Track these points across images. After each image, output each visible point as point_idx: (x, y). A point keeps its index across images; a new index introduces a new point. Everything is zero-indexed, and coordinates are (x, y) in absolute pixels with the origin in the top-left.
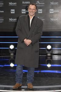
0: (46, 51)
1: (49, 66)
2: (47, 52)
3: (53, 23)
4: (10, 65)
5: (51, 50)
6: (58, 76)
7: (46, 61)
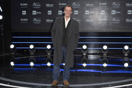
0: (82, 50)
1: (85, 65)
2: (83, 52)
3: (89, 24)
4: (47, 64)
5: (86, 49)
6: (93, 75)
7: (82, 60)
